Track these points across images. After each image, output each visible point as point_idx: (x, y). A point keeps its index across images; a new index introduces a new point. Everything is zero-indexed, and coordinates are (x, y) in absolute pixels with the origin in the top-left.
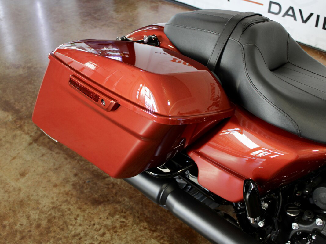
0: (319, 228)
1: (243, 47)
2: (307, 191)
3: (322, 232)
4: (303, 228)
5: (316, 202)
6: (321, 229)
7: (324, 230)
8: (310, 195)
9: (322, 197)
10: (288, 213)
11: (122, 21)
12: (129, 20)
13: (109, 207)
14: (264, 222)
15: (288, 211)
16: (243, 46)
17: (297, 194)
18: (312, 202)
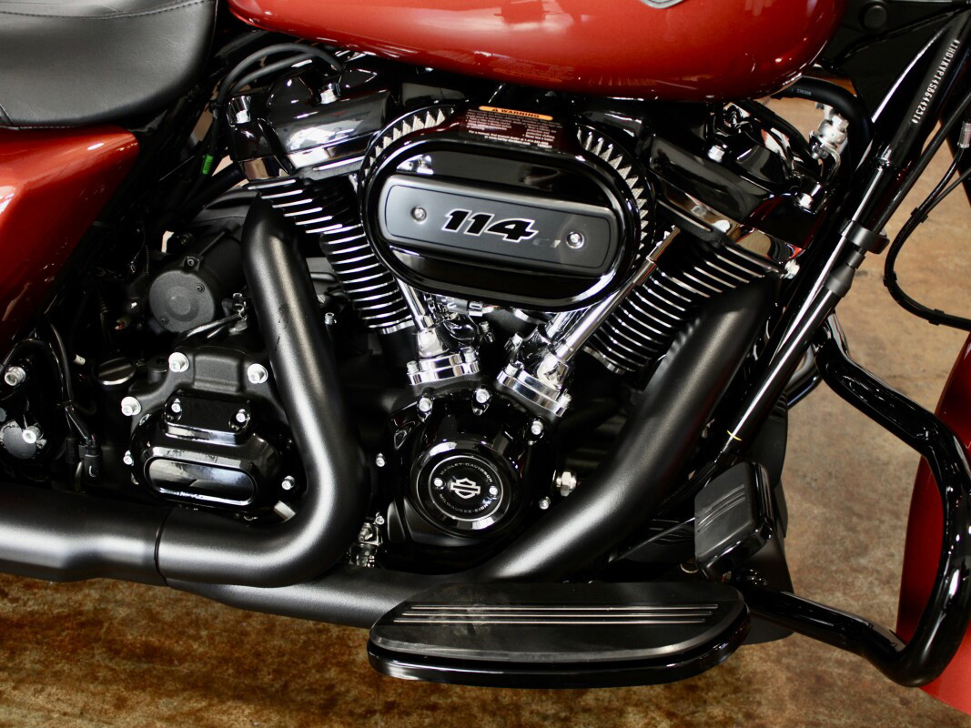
0: (185, 380)
2: (134, 305)
3: (197, 386)
4: (151, 401)
5: (167, 322)
6: (190, 381)
7: (197, 377)
8: (146, 311)
9: (173, 301)
10: (106, 383)
14: (37, 426)
15: (101, 375)
17: (117, 328)
18: (158, 330)
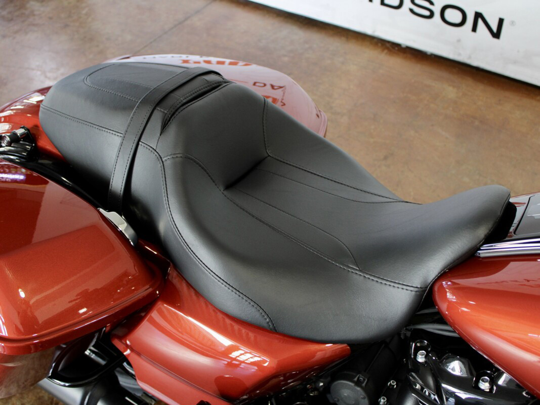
1: (163, 162)
11: (51, 18)
12: (63, 15)
13: (30, 397)
16: (164, 160)
